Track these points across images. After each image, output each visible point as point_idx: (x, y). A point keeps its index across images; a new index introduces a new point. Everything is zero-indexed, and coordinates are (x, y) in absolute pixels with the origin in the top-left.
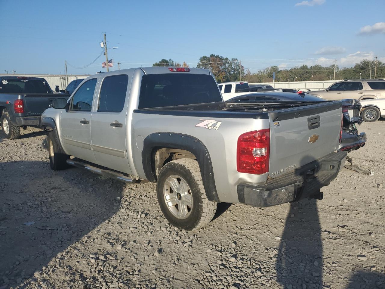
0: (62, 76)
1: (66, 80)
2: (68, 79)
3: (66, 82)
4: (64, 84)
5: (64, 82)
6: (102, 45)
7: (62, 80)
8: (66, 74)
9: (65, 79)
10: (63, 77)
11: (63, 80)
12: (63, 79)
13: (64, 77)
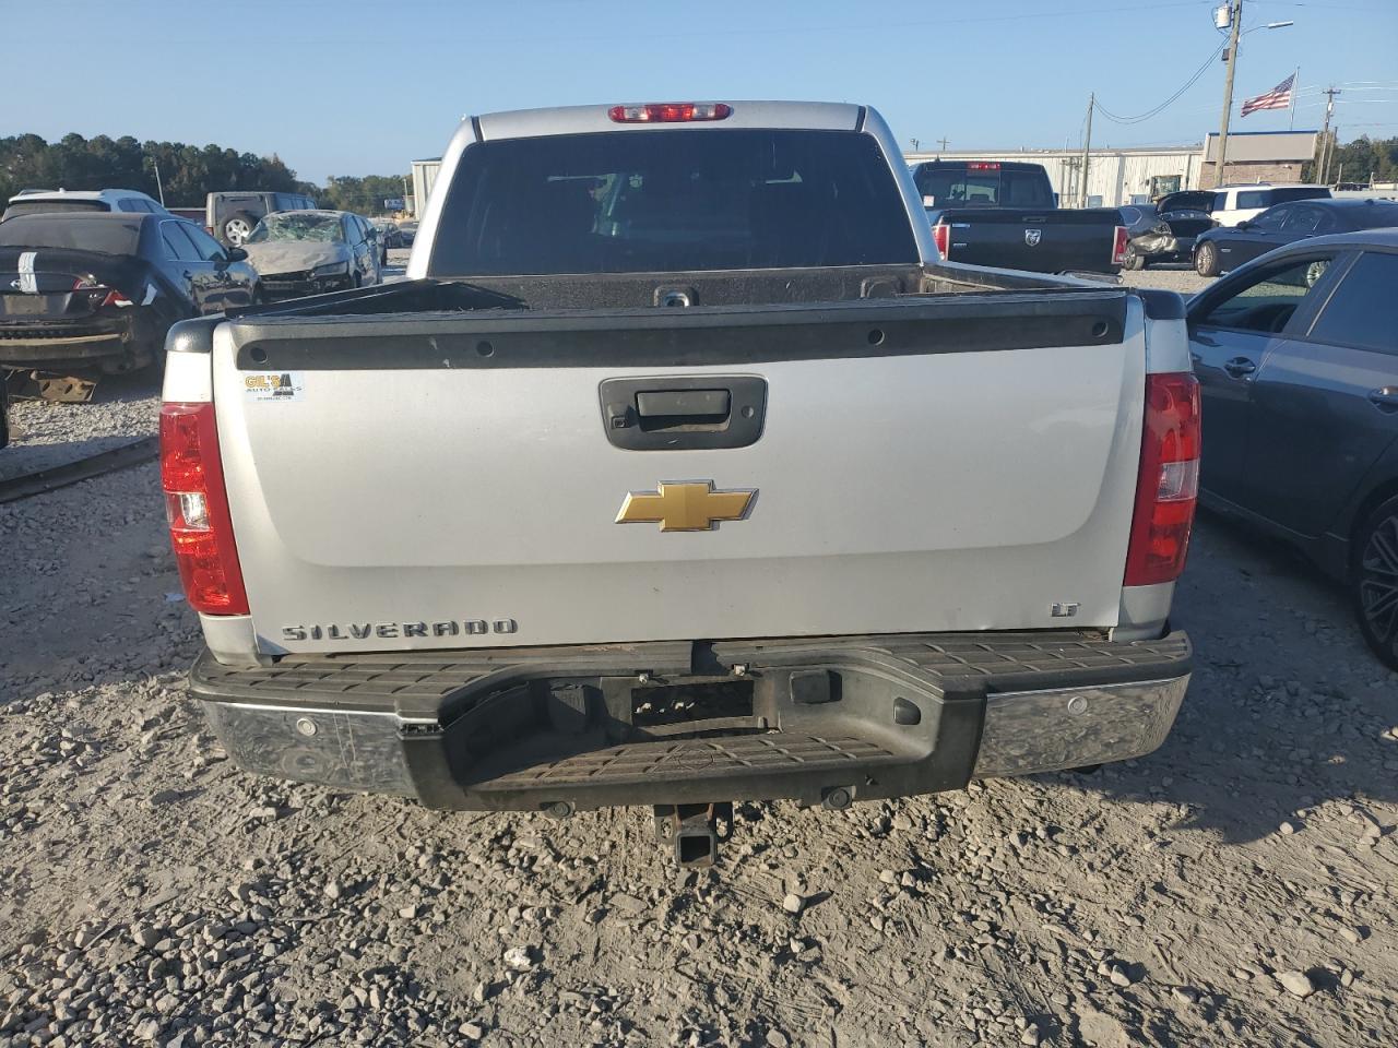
0: (1068, 154)
1: (1082, 169)
2: (1087, 164)
3: (1082, 176)
4: (1073, 184)
5: (1074, 176)
6: (1222, 18)
7: (1067, 168)
8: (1084, 146)
9: (1078, 167)
10: (1072, 158)
11: (1071, 168)
12: (1071, 164)
13: (1077, 157)
